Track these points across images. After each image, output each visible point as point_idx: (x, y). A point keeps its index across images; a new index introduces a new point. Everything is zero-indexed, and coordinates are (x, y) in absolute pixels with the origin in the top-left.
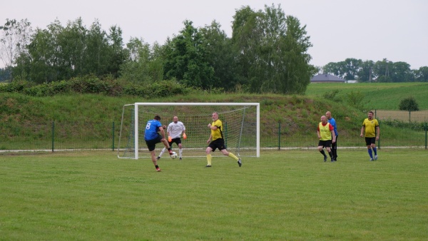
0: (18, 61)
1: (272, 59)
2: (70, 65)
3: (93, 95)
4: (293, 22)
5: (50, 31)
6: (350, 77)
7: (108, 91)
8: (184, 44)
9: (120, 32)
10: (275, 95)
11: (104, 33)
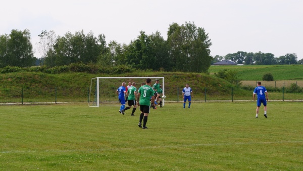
0: (48, 54)
1: (189, 52)
2: (77, 56)
3: (82, 73)
4: (201, 31)
5: (66, 37)
6: (240, 62)
7: (89, 71)
8: (140, 44)
9: (104, 37)
10: (180, 73)
11: (95, 38)
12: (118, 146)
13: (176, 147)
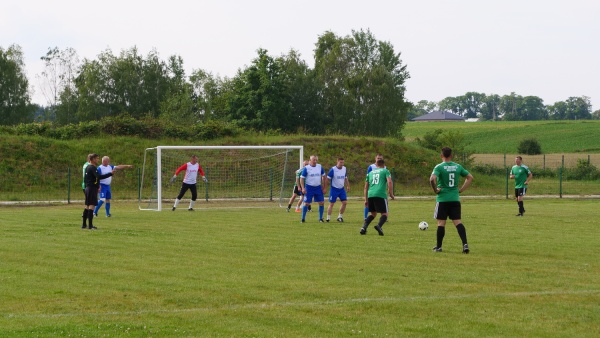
0: (63, 97)
1: (362, 94)
2: (124, 101)
3: (129, 138)
4: (386, 49)
5: (100, 62)
6: (471, 115)
7: (145, 133)
8: (258, 77)
9: (181, 62)
10: (341, 137)
11: (163, 64)
12: (181, 303)
13: (311, 304)
